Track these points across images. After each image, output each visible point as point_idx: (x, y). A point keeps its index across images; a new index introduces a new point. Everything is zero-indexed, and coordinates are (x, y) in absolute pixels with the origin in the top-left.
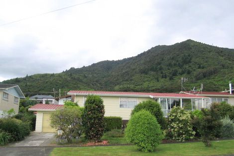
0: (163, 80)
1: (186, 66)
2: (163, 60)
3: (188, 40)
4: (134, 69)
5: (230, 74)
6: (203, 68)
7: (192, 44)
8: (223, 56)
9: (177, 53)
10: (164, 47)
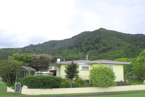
1: (96, 45)
2: (83, 40)
5: (119, 50)
7: (102, 31)
9: (93, 36)
10: (88, 32)
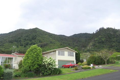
0: (20, 47)
3: (36, 28)
4: (6, 40)
6: (41, 42)
8: (51, 37)
